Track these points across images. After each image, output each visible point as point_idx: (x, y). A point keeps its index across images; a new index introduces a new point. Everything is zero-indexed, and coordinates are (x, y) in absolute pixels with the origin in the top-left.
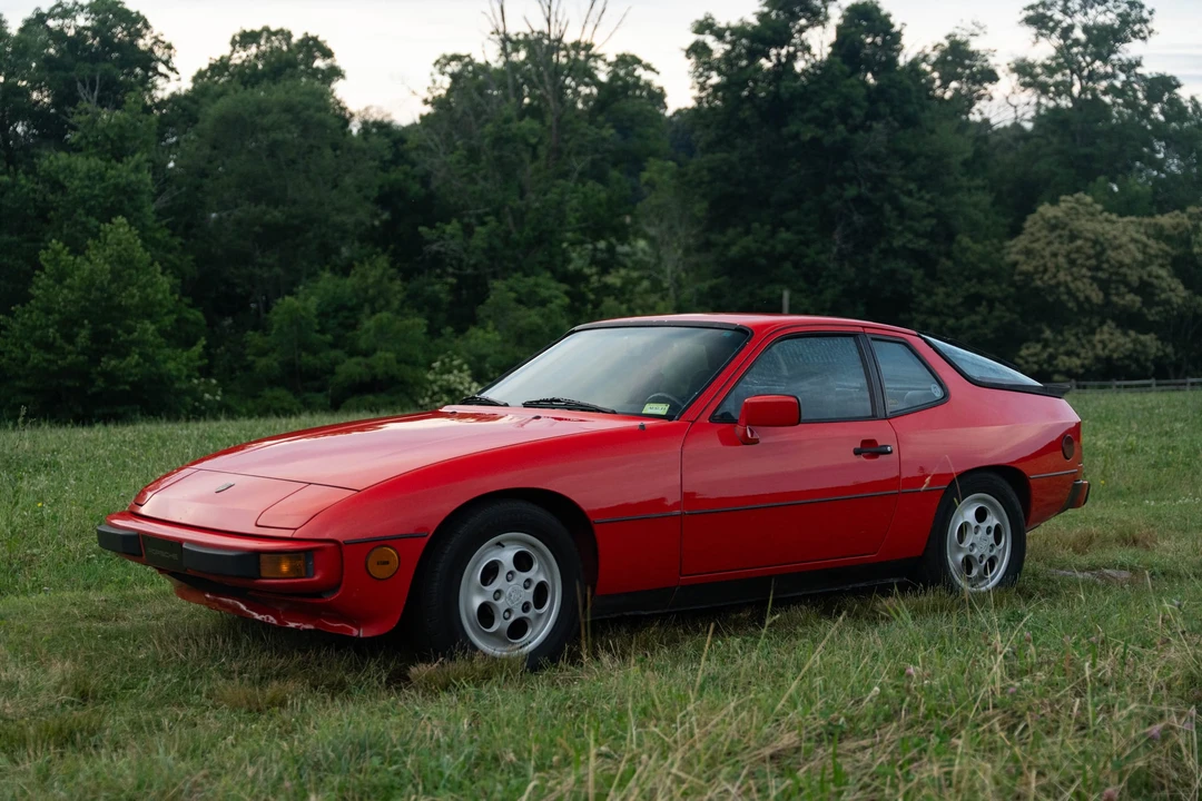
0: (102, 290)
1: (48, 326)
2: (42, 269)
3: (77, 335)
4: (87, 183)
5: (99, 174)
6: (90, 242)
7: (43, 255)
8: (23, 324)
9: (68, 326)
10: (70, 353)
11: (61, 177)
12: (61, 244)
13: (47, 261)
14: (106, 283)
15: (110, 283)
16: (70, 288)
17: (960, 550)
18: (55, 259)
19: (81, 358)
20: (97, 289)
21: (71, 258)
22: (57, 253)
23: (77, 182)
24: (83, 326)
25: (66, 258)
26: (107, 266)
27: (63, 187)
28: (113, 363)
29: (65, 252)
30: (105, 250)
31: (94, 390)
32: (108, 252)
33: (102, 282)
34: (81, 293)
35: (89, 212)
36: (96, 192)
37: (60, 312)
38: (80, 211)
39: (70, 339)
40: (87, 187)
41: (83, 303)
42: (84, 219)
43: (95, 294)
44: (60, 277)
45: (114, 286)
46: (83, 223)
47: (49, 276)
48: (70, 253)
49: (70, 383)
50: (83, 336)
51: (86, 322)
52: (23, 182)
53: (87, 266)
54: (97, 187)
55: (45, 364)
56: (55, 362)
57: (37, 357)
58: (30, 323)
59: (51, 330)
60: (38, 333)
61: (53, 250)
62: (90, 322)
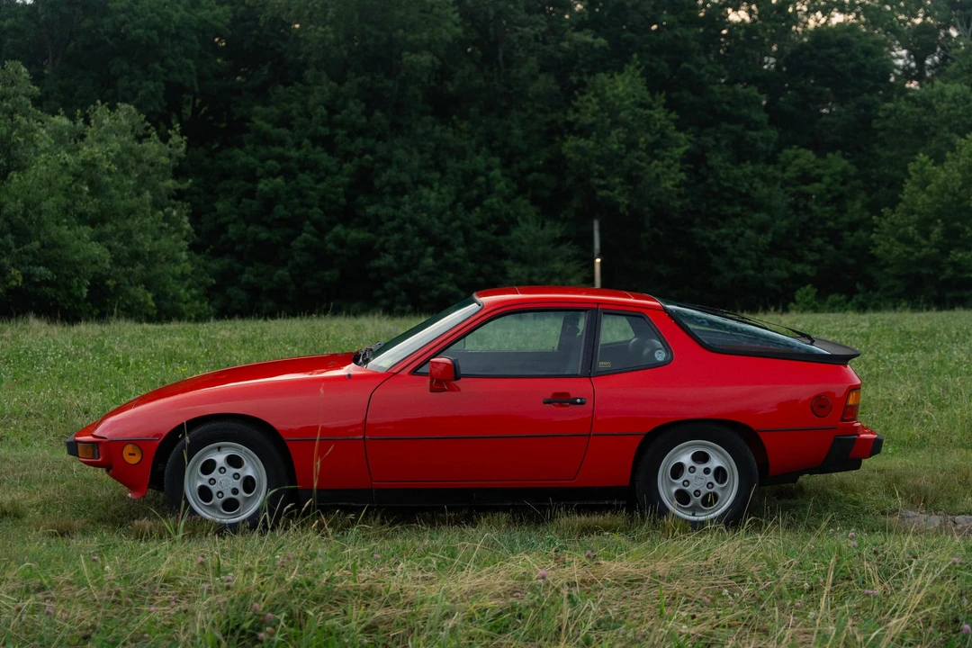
0: (954, 194)
1: (909, 225)
2: (909, 177)
3: (931, 232)
4: (953, 105)
5: (964, 98)
6: (948, 154)
7: (911, 166)
8: (892, 223)
9: (925, 225)
10: (925, 246)
11: (934, 101)
12: (927, 157)
13: (914, 171)
14: (957, 189)
15: (960, 189)
16: (930, 194)
17: (674, 484)
18: (921, 169)
19: (934, 250)
20: (950, 194)
21: (934, 168)
22: (924, 164)
23: (944, 105)
24: (937, 224)
25: (930, 168)
26: (959, 175)
27: (934, 110)
28: (960, 255)
29: (930, 163)
30: (958, 161)
31: (944, 277)
32: (961, 163)
33: (953, 188)
34: (935, 197)
35: (951, 130)
36: (960, 112)
37: (919, 213)
38: (946, 129)
39: (927, 235)
40: (953, 108)
41: (937, 206)
42: (947, 135)
43: (947, 198)
44: (924, 184)
45: (963, 191)
46: (947, 139)
47: (915, 184)
48: (934, 164)
49: (925, 271)
50: (937, 232)
51: (939, 221)
52: (903, 107)
53: (943, 175)
54: (961, 108)
55: (905, 256)
56: (912, 254)
57: (899, 249)
58: (896, 222)
59: (911, 228)
60: (901, 230)
61: (921, 163)
62: (943, 221)
